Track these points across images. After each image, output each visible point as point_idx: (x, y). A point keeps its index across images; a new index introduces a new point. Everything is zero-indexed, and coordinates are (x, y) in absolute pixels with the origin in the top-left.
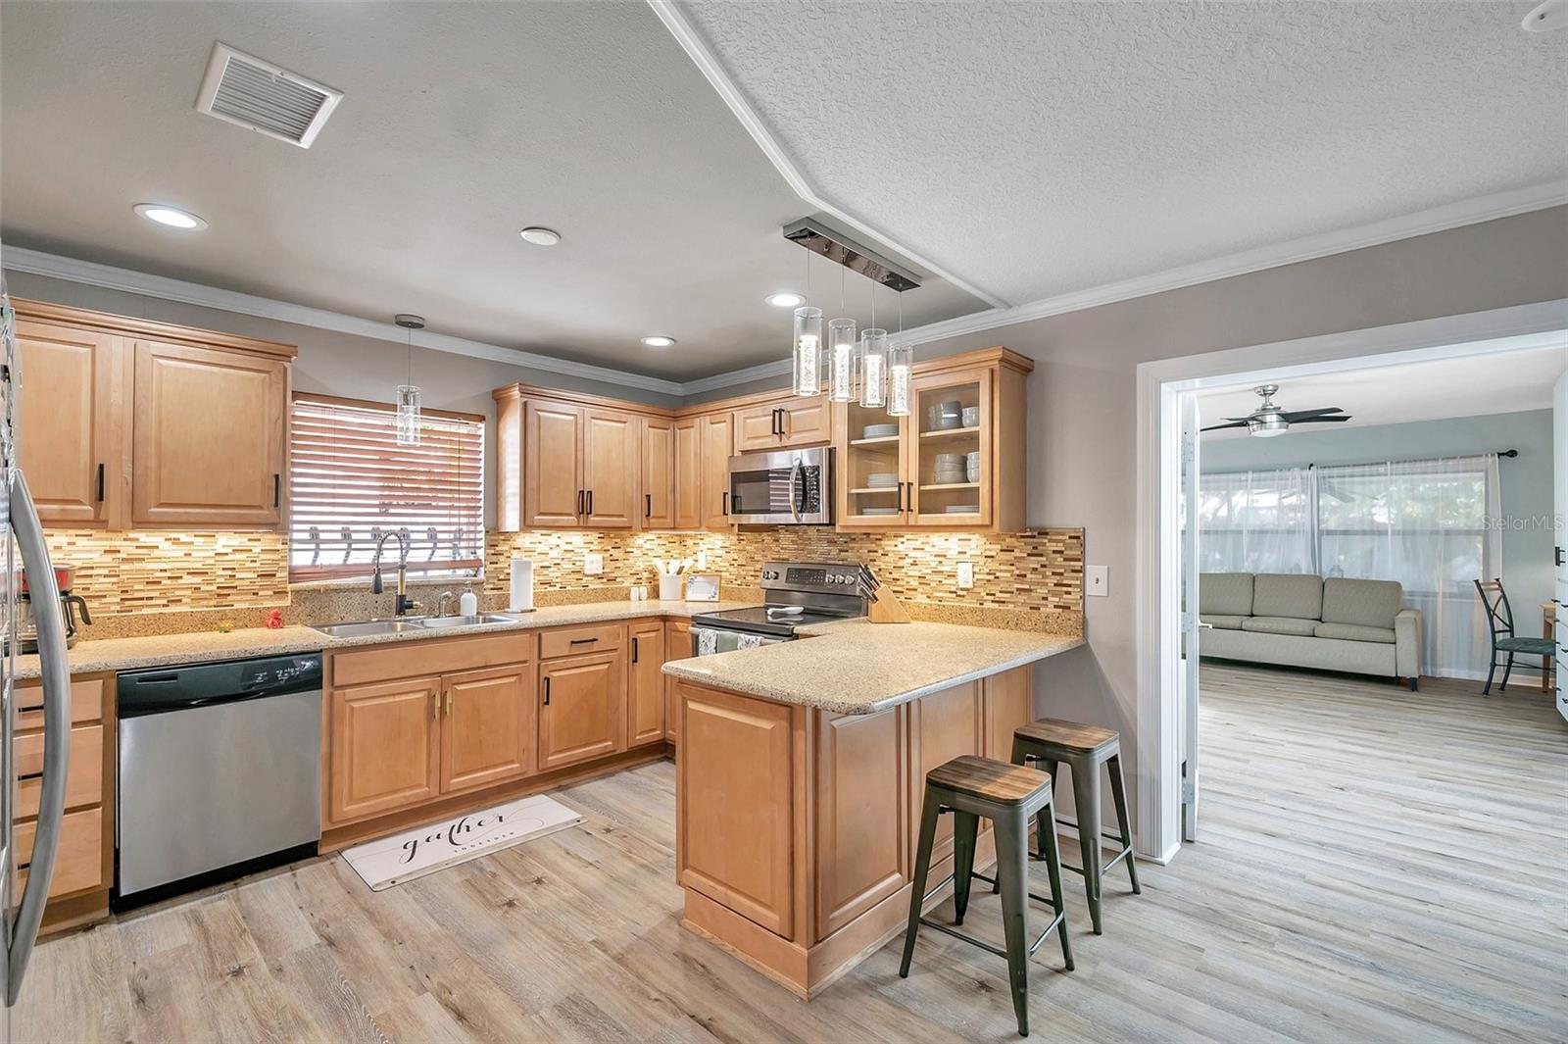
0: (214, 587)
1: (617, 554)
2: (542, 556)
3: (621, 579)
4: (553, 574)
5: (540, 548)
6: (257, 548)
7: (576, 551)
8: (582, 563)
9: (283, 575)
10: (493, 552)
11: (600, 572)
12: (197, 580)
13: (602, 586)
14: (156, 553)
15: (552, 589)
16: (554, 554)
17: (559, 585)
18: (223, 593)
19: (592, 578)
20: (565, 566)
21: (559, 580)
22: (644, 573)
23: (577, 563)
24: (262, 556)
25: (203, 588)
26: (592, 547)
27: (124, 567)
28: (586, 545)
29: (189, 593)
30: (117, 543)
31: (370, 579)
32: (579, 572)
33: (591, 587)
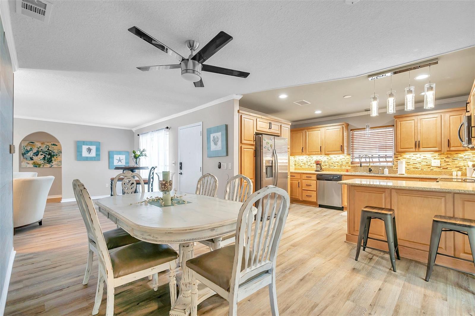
0: (340, 165)
1: (447, 160)
2: (414, 161)
3: (451, 169)
4: (418, 165)
5: (413, 158)
6: (346, 158)
7: (428, 159)
8: (431, 163)
9: (350, 163)
10: (396, 159)
11: (439, 165)
12: (337, 163)
13: (440, 170)
14: (332, 159)
15: (418, 170)
16: (417, 160)
17: (420, 169)
18: (341, 165)
19: (435, 167)
20: (423, 163)
21: (420, 167)
22: (463, 167)
23: (428, 163)
24: (347, 160)
25: (338, 165)
26: (435, 158)
27: (329, 161)
28: (432, 157)
29: (336, 165)
30: (328, 158)
31: (359, 165)
32: (429, 166)
33: (434, 170)
